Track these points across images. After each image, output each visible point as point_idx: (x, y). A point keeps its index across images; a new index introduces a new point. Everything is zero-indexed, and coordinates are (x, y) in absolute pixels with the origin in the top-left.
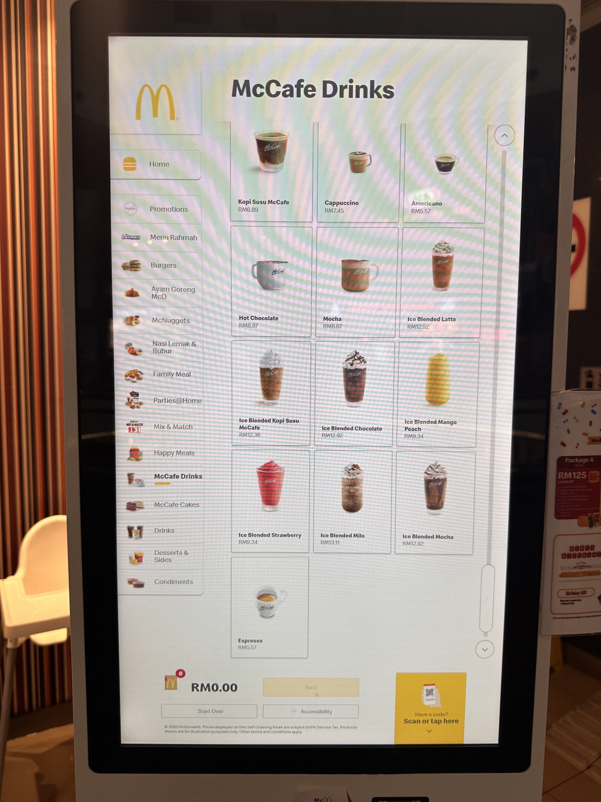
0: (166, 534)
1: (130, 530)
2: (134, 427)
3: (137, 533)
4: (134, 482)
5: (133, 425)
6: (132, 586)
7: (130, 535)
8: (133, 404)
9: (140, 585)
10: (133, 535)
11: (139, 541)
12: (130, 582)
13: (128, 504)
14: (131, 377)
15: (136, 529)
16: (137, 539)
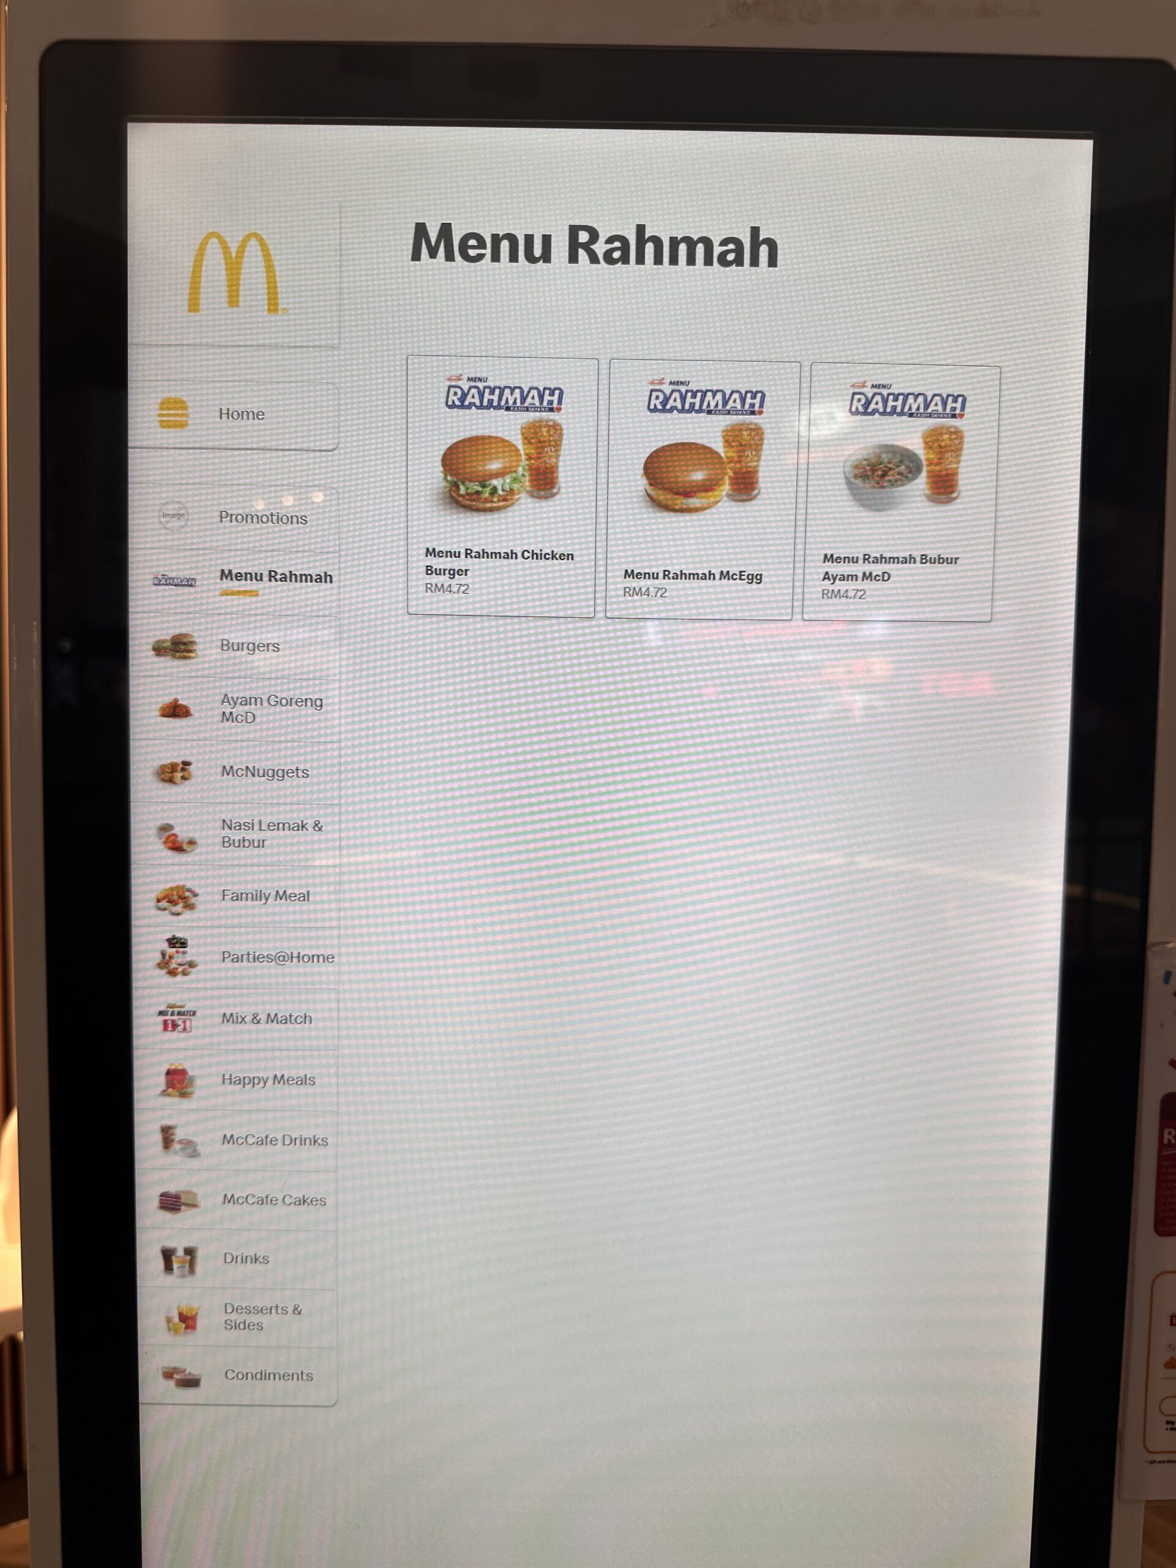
0: (250, 1267)
1: (168, 1255)
2: (175, 1018)
3: (184, 1262)
4: (177, 1146)
5: (172, 1014)
6: (171, 1384)
7: (168, 1268)
8: (173, 966)
9: (191, 1383)
10: (175, 1266)
11: (189, 1280)
12: (168, 1375)
13: (162, 1195)
14: (170, 902)
15: (180, 1253)
16: (183, 1276)
